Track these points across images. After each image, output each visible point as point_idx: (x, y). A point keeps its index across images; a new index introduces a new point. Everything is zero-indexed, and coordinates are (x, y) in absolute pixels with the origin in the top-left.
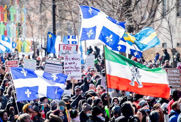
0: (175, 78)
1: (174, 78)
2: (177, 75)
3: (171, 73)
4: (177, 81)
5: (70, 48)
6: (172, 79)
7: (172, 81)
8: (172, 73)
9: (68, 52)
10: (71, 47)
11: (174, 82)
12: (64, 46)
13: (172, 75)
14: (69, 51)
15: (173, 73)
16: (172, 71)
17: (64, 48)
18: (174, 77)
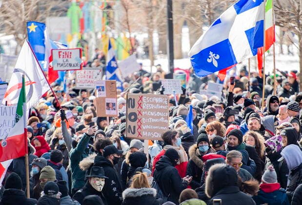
0: (158, 113)
1: (156, 113)
2: (161, 107)
3: (149, 103)
4: (162, 118)
5: (69, 54)
6: (152, 114)
7: (150, 119)
8: (152, 103)
9: (67, 60)
10: (71, 53)
11: (156, 120)
12: (59, 52)
13: (153, 106)
14: (69, 59)
15: (155, 103)
16: (151, 100)
17: (60, 55)
18: (157, 110)
